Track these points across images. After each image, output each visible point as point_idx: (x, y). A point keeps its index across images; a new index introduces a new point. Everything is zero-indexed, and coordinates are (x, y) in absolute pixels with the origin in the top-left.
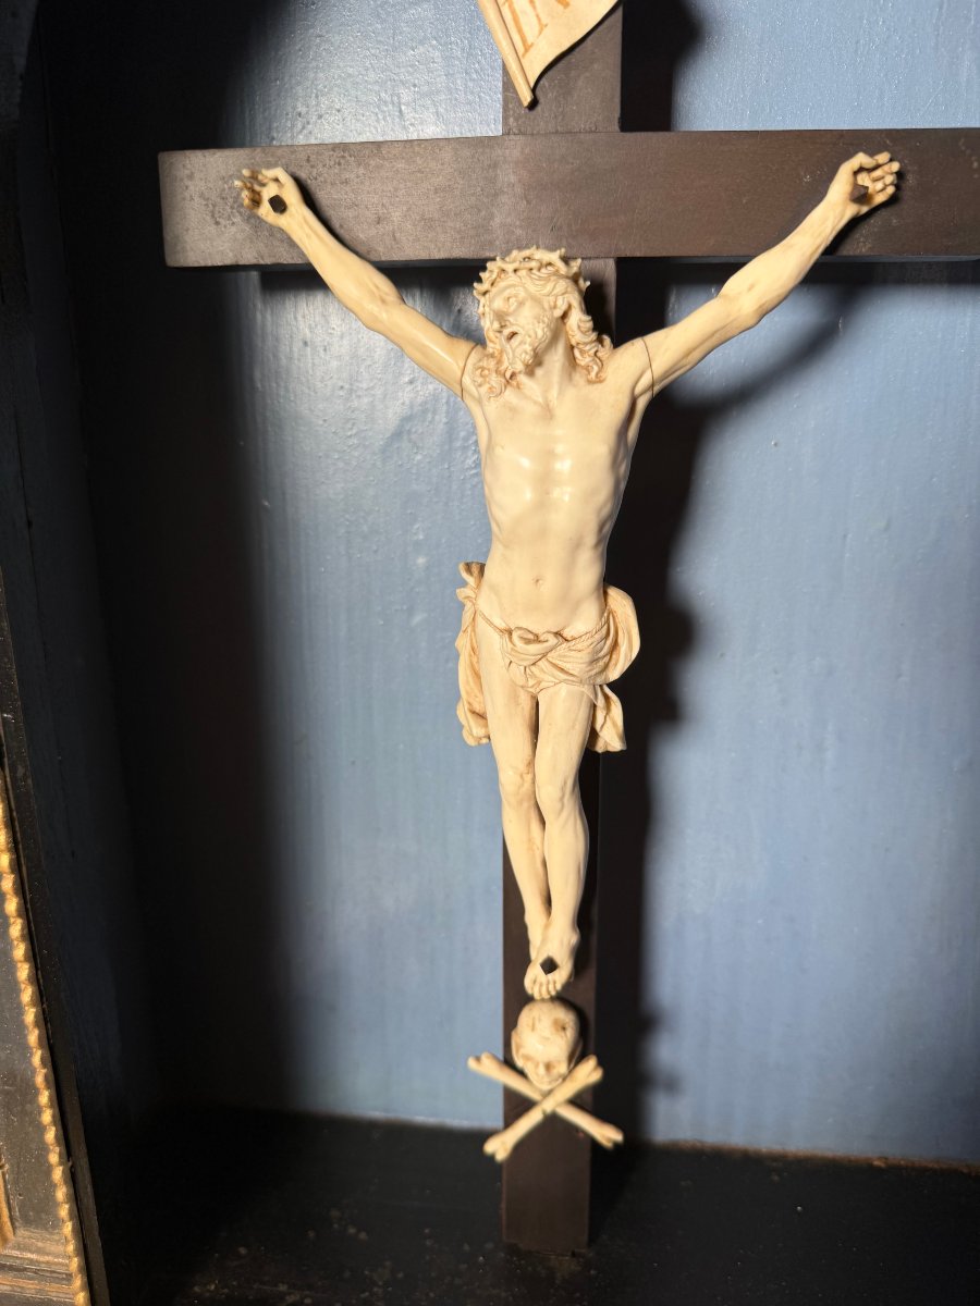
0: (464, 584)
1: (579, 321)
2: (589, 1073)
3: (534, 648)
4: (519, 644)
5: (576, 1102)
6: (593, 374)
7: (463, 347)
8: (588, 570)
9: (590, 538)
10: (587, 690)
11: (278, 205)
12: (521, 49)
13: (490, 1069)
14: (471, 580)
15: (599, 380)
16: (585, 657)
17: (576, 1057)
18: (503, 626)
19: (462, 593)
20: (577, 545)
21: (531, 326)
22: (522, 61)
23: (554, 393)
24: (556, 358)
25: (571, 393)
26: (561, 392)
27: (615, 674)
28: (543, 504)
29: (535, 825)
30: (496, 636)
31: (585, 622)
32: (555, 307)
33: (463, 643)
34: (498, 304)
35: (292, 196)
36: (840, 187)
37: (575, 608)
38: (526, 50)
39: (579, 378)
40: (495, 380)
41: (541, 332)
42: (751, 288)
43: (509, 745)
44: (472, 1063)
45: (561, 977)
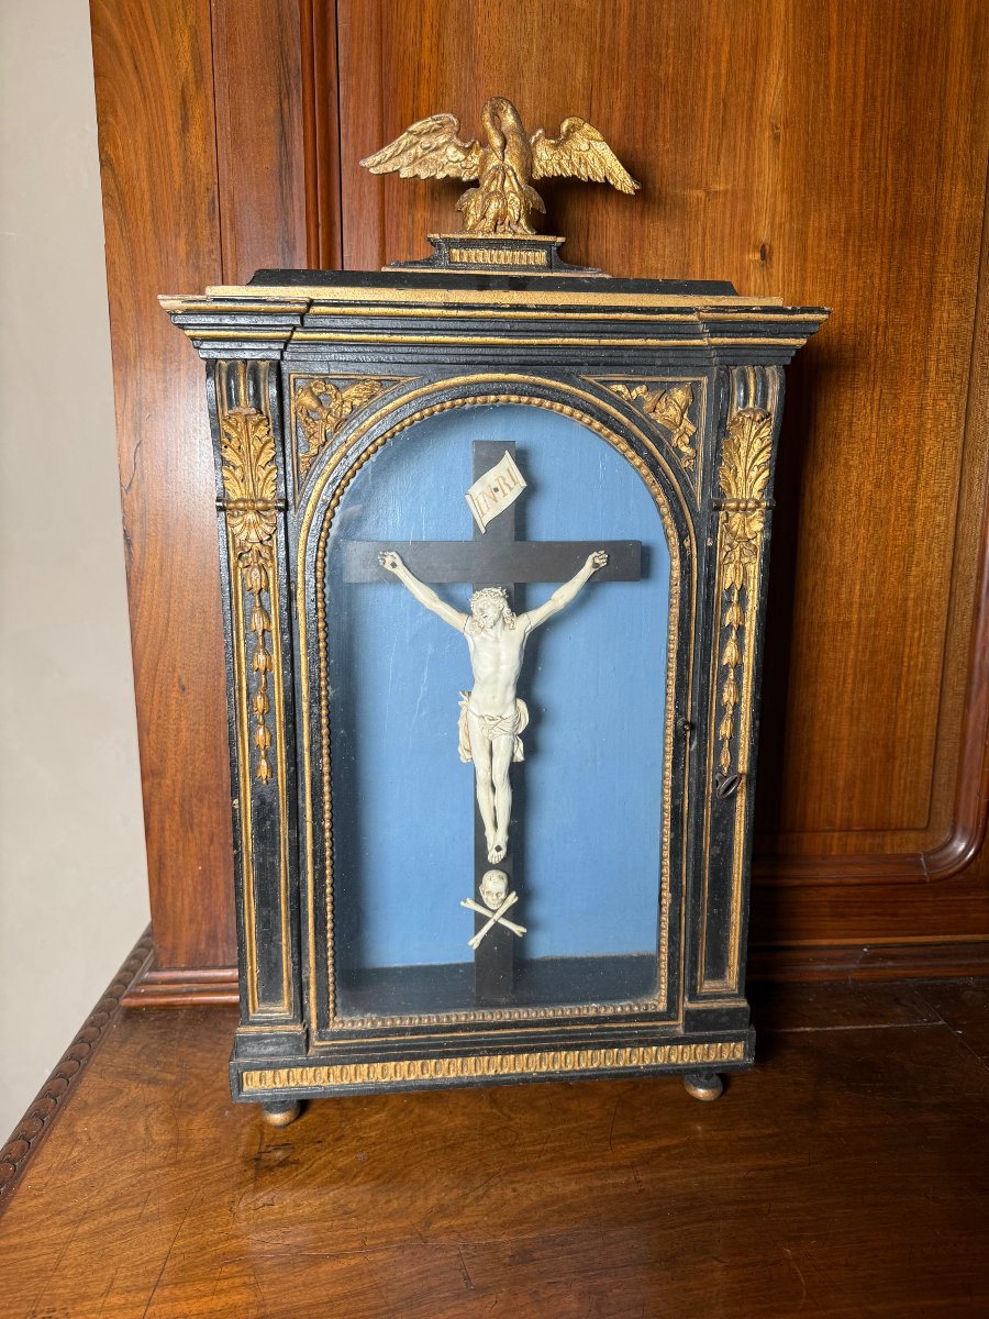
0: (462, 699)
1: (507, 610)
2: (513, 899)
3: (493, 722)
4: (488, 722)
5: (504, 916)
6: (511, 626)
7: (465, 617)
8: (511, 693)
9: (512, 682)
10: (512, 737)
11: (394, 565)
12: (481, 514)
13: (471, 904)
14: (466, 698)
15: (513, 629)
16: (511, 725)
17: (508, 893)
18: (478, 714)
19: (460, 703)
20: (508, 685)
21: (492, 614)
22: (483, 518)
24: (500, 623)
25: (504, 633)
27: (520, 731)
28: (497, 671)
29: (491, 793)
30: (476, 719)
31: (510, 712)
32: (500, 607)
33: (461, 723)
34: (480, 606)
35: (398, 562)
36: (589, 563)
37: (507, 707)
38: (484, 513)
39: (507, 628)
40: (478, 629)
41: (496, 615)
42: (562, 597)
43: (481, 762)
44: (462, 903)
45: (503, 853)
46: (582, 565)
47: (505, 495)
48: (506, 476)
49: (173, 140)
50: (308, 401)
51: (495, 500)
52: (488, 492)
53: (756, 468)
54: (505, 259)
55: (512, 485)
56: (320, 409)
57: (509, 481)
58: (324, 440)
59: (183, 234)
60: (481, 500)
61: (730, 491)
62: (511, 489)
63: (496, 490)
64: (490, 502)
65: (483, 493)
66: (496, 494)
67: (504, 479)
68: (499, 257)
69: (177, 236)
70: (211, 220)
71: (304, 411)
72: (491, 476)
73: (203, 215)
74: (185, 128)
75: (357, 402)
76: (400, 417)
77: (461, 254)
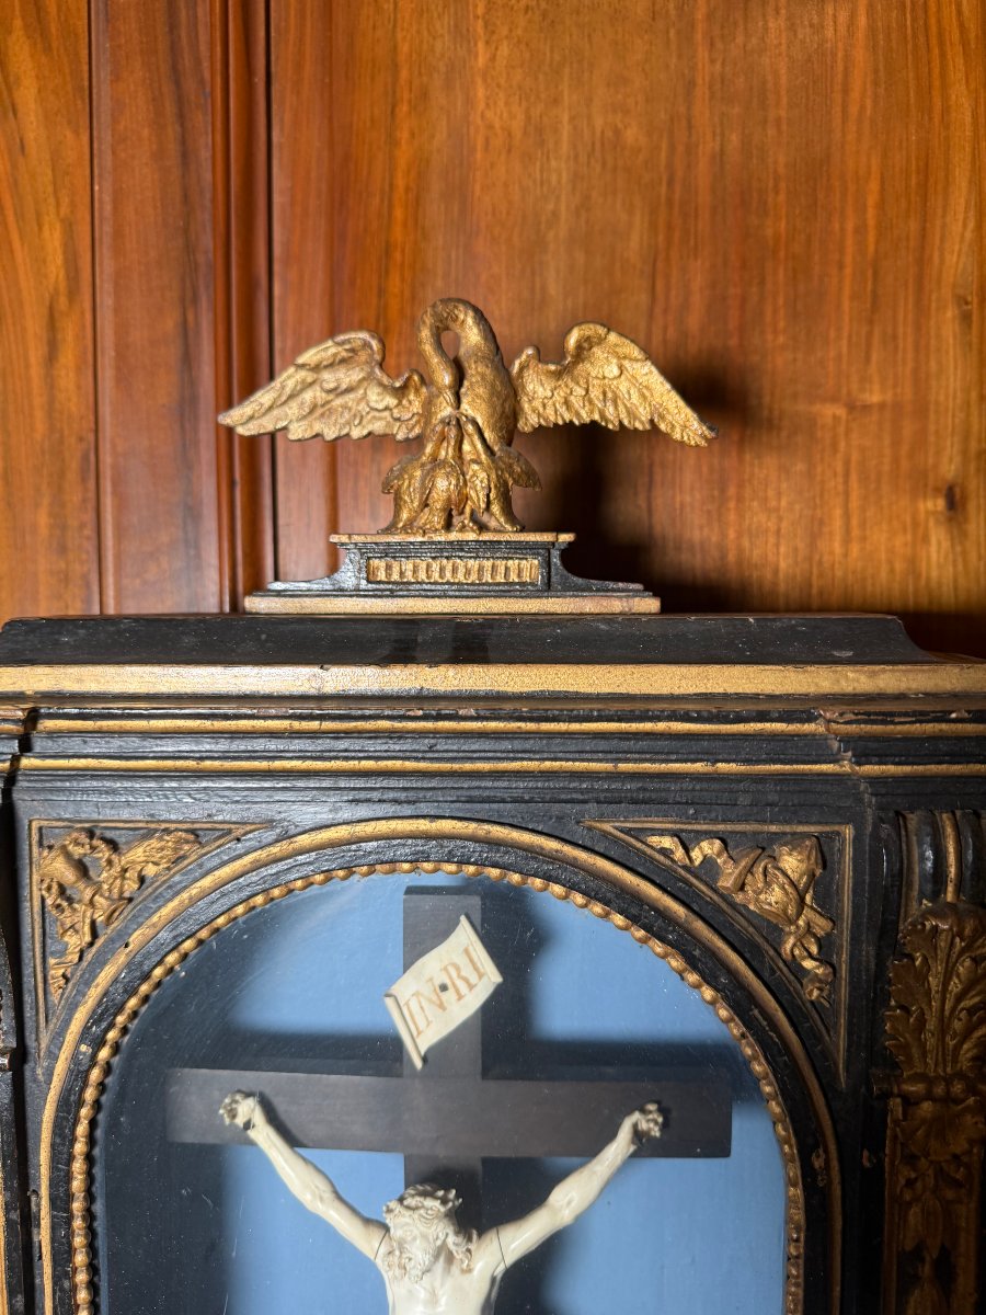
6: (465, 1266)
7: (376, 1233)
11: (248, 1125)
12: (415, 1034)
15: (469, 1269)
22: (418, 1041)
23: (437, 1284)
25: (449, 1282)
26: (442, 1285)
32: (437, 1238)
35: (259, 1118)
36: (625, 1133)
38: (419, 1033)
39: (455, 1269)
42: (569, 1203)
46: (611, 1136)
47: (460, 997)
48: (462, 961)
49: (36, 371)
50: (62, 870)
51: (442, 1006)
52: (427, 990)
53: (963, 1015)
54: (468, 572)
55: (473, 979)
56: (81, 885)
57: (468, 972)
58: (88, 938)
59: (46, 501)
60: (414, 1005)
61: (909, 1058)
62: (471, 987)
63: (444, 988)
64: (431, 1010)
65: (416, 994)
66: (445, 996)
67: (458, 969)
68: (455, 570)
69: (37, 505)
70: (84, 480)
71: (55, 887)
72: (433, 963)
73: (72, 475)
74: (51, 357)
75: (150, 870)
76: (226, 902)
77: (388, 568)
